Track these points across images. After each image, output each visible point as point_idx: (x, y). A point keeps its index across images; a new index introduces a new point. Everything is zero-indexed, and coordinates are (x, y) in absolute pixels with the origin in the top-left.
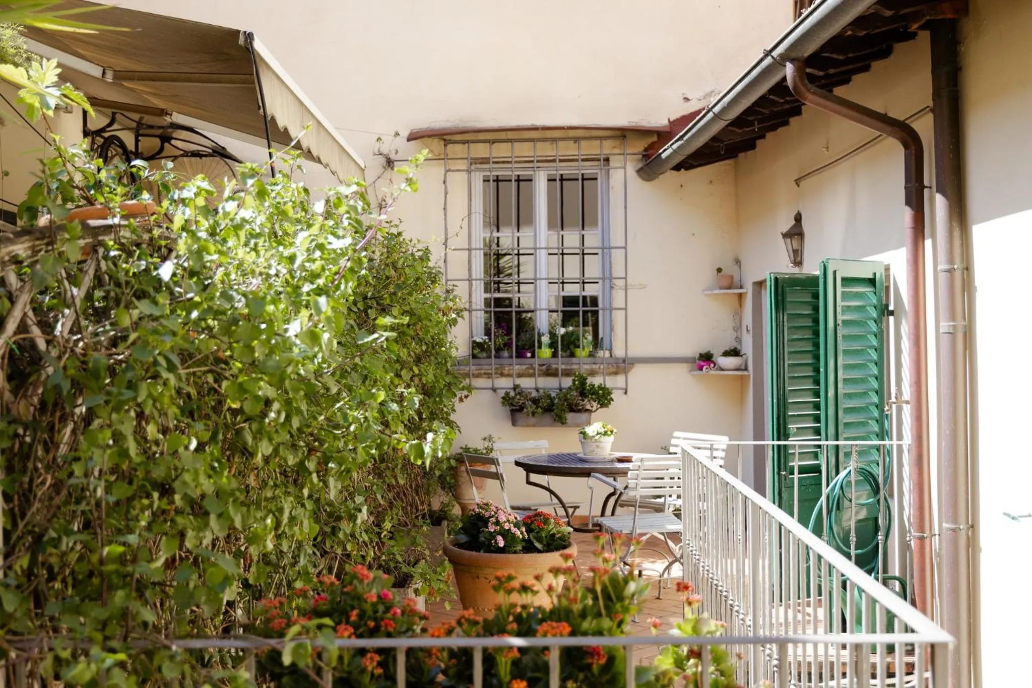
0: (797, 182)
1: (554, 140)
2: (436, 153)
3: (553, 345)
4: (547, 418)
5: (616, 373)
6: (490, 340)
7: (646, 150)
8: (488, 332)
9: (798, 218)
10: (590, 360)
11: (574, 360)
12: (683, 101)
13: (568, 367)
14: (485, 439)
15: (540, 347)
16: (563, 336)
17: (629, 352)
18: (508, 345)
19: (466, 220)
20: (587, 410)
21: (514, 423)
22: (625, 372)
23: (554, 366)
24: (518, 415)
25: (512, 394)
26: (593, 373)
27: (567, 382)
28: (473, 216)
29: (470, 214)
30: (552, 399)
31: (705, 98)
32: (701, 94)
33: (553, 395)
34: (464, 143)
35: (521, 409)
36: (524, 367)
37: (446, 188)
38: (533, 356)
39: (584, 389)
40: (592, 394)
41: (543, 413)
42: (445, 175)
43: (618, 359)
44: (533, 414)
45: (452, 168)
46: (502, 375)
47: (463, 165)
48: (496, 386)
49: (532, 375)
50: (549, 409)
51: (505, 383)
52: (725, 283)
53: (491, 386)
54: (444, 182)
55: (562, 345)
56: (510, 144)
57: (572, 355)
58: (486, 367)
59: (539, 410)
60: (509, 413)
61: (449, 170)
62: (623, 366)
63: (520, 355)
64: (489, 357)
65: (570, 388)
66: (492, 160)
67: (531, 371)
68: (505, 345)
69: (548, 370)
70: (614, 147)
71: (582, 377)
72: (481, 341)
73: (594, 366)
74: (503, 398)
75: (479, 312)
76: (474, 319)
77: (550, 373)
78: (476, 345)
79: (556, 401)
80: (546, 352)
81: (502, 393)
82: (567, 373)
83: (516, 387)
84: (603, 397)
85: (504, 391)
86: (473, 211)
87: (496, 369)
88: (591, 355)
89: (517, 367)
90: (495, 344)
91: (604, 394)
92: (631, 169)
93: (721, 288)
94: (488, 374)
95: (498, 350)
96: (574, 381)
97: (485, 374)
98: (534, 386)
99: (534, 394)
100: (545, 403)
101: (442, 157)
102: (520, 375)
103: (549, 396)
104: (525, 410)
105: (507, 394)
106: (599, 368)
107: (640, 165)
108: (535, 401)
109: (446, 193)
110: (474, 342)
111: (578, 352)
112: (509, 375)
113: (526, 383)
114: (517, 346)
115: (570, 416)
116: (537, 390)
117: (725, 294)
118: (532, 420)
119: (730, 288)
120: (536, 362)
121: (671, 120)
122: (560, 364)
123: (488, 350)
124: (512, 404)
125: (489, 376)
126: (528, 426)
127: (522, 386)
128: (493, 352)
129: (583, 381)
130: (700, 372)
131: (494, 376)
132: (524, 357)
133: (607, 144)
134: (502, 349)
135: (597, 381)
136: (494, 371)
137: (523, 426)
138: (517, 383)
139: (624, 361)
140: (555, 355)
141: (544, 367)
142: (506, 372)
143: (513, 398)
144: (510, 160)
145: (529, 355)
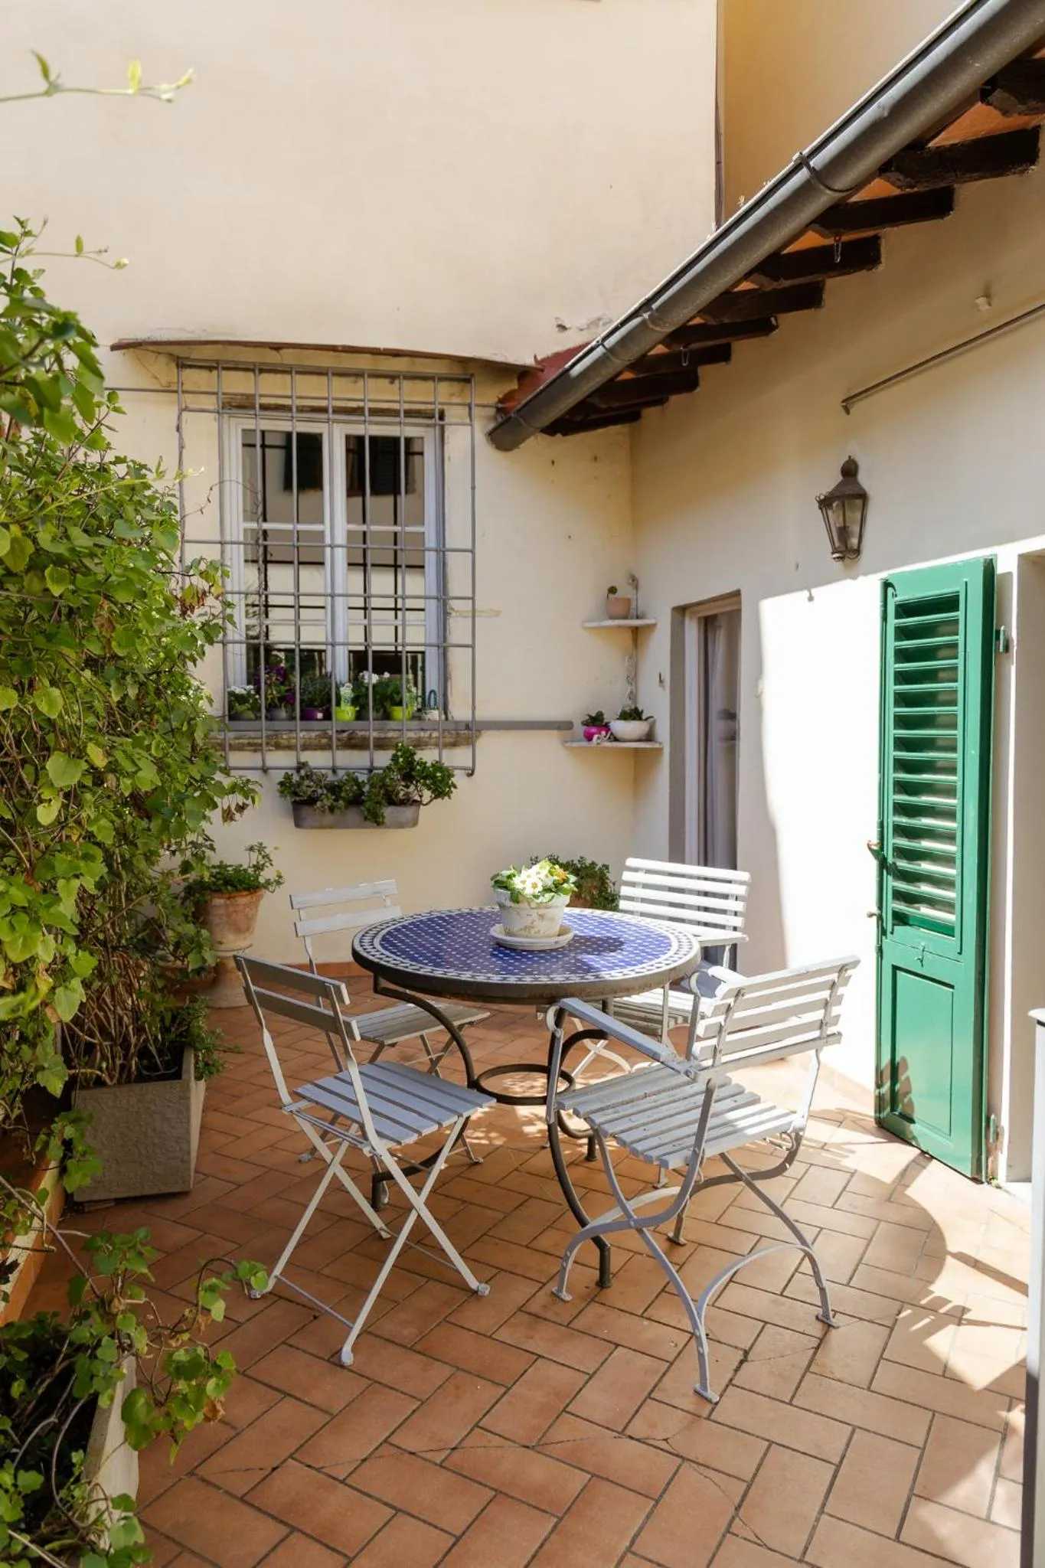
0: (847, 404)
1: (358, 375)
2: (164, 381)
3: (358, 700)
4: (353, 814)
5: (454, 745)
6: (258, 691)
7: (501, 401)
8: (253, 678)
9: (850, 471)
10: (415, 724)
11: (391, 724)
12: (557, 329)
13: (383, 735)
14: (251, 849)
15: (338, 704)
16: (374, 686)
17: (477, 713)
18: (287, 699)
19: (216, 489)
20: (415, 801)
21: (298, 825)
22: (470, 741)
23: (360, 734)
24: (306, 811)
25: (296, 778)
26: (420, 744)
27: (383, 759)
28: (227, 484)
29: (221, 482)
30: (360, 785)
31: (588, 327)
32: (583, 322)
33: (363, 778)
34: (210, 369)
35: (311, 801)
36: (313, 734)
37: (181, 438)
38: (328, 716)
39: (413, 769)
40: (425, 778)
41: (346, 808)
42: (179, 417)
43: (457, 723)
44: (332, 809)
45: (191, 406)
46: (278, 747)
47: (210, 402)
48: (269, 763)
49: (327, 747)
50: (356, 801)
51: (282, 760)
52: (619, 609)
53: (260, 764)
54: (178, 429)
55: (374, 700)
56: (288, 377)
57: (387, 716)
58: (252, 734)
59: (341, 802)
60: (291, 806)
61: (186, 409)
62: (467, 734)
63: (306, 716)
64: (258, 718)
65: (389, 768)
66: (259, 401)
67: (324, 741)
68: (282, 699)
69: (350, 738)
70: (452, 395)
71: (408, 750)
72: (243, 692)
73: (422, 734)
74: (281, 784)
75: (237, 646)
76: (230, 656)
77: (354, 743)
78: (234, 699)
79: (366, 789)
80: (346, 712)
81: (279, 776)
82: (381, 745)
83: (301, 766)
84: (440, 783)
85: (283, 772)
86: (227, 477)
87: (267, 737)
88: (418, 716)
89: (301, 735)
90: (266, 699)
91: (443, 777)
92: (481, 427)
93: (612, 618)
94: (255, 745)
95: (271, 707)
96: (395, 758)
97: (249, 744)
98: (330, 765)
99: (331, 778)
100: (348, 791)
101: (174, 388)
102: (306, 747)
103: (355, 780)
104: (319, 804)
105: (288, 777)
106: (430, 737)
107: (492, 425)
108: (334, 789)
109: (182, 447)
110: (232, 694)
111: (398, 712)
112: (289, 748)
113: (318, 760)
114: (302, 701)
115: (388, 812)
116: (334, 770)
117: (619, 627)
118: (329, 818)
119: (626, 618)
120: (332, 728)
121: (539, 358)
122: (371, 730)
123: (256, 708)
124: (296, 794)
125: (256, 748)
126: (322, 827)
127: (312, 764)
128: (264, 711)
129: (409, 755)
130: (585, 744)
131: (265, 747)
132: (313, 718)
133: (444, 388)
134: (276, 706)
135: (427, 756)
136: (264, 740)
137: (312, 827)
138: (302, 760)
139: (467, 727)
140: (360, 716)
141: (345, 735)
142: (284, 742)
143: (299, 784)
144: (287, 402)
145: (320, 715)
